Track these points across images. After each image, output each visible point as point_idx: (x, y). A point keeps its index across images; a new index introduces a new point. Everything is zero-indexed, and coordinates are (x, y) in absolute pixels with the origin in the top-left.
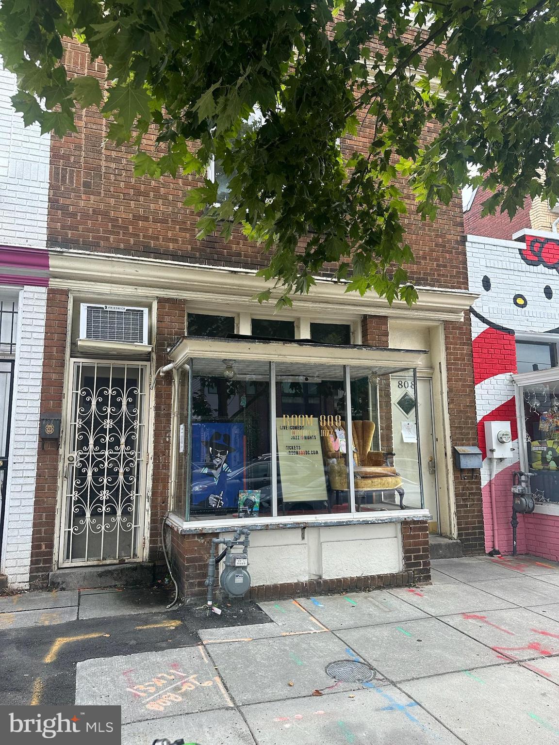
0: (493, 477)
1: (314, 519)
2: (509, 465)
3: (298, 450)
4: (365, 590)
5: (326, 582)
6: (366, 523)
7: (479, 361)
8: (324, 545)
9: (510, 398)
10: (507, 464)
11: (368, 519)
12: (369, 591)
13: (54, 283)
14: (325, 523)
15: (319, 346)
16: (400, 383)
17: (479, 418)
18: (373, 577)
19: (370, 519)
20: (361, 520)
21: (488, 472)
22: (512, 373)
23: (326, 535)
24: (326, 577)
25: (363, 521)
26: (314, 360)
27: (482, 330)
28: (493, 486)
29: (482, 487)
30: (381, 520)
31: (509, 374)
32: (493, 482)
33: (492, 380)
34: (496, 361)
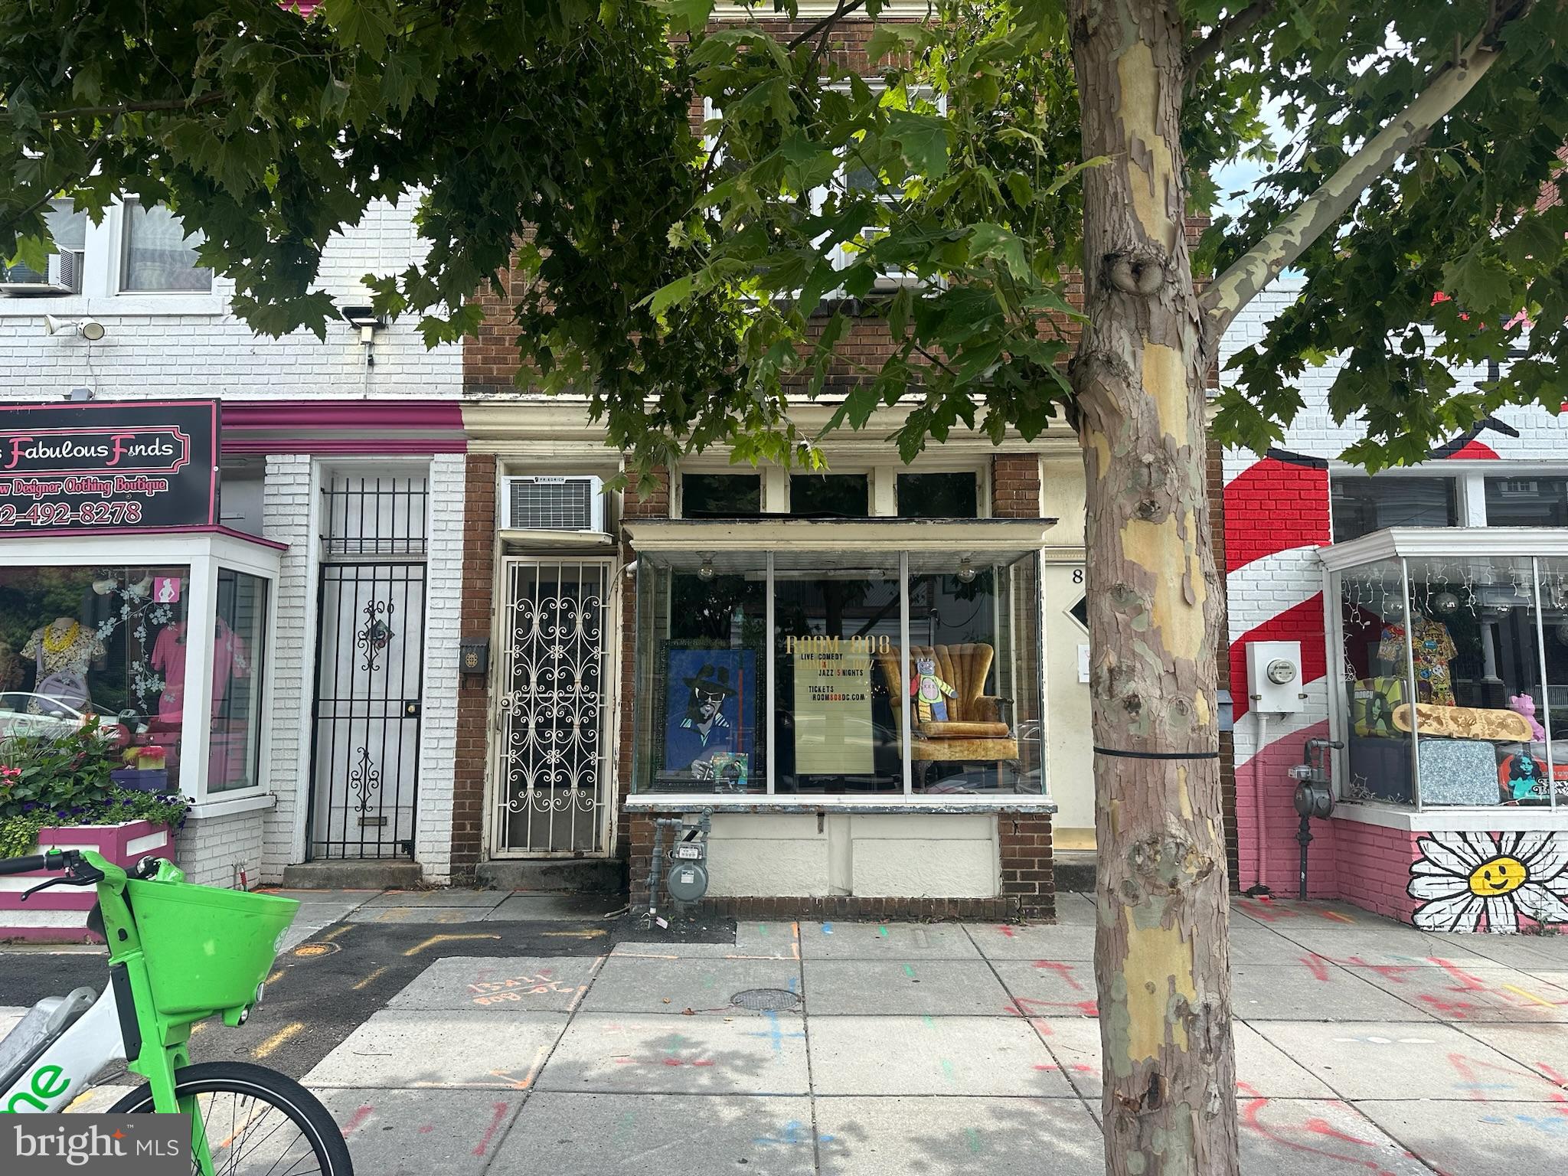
0: (1261, 748)
1: (836, 801)
2: (1303, 726)
3: (830, 693)
4: (923, 921)
5: (856, 900)
6: (927, 812)
7: (1238, 525)
8: (857, 844)
9: (1309, 596)
10: (1298, 725)
11: (930, 806)
12: (930, 922)
13: (475, 447)
14: (853, 808)
15: (846, 522)
16: (1078, 573)
17: (1234, 637)
18: (940, 901)
19: (935, 806)
20: (918, 806)
21: (1250, 739)
22: (1317, 547)
23: (861, 828)
24: (858, 894)
25: (921, 808)
26: (840, 546)
27: (1249, 464)
28: (1260, 765)
29: (1236, 767)
30: (955, 809)
31: (1311, 547)
32: (1260, 758)
33: (1270, 561)
34: (1277, 525)
